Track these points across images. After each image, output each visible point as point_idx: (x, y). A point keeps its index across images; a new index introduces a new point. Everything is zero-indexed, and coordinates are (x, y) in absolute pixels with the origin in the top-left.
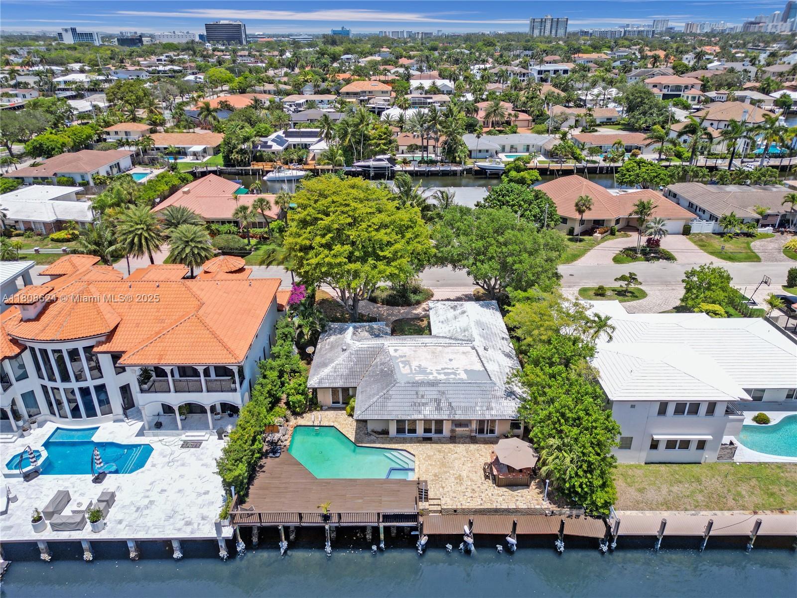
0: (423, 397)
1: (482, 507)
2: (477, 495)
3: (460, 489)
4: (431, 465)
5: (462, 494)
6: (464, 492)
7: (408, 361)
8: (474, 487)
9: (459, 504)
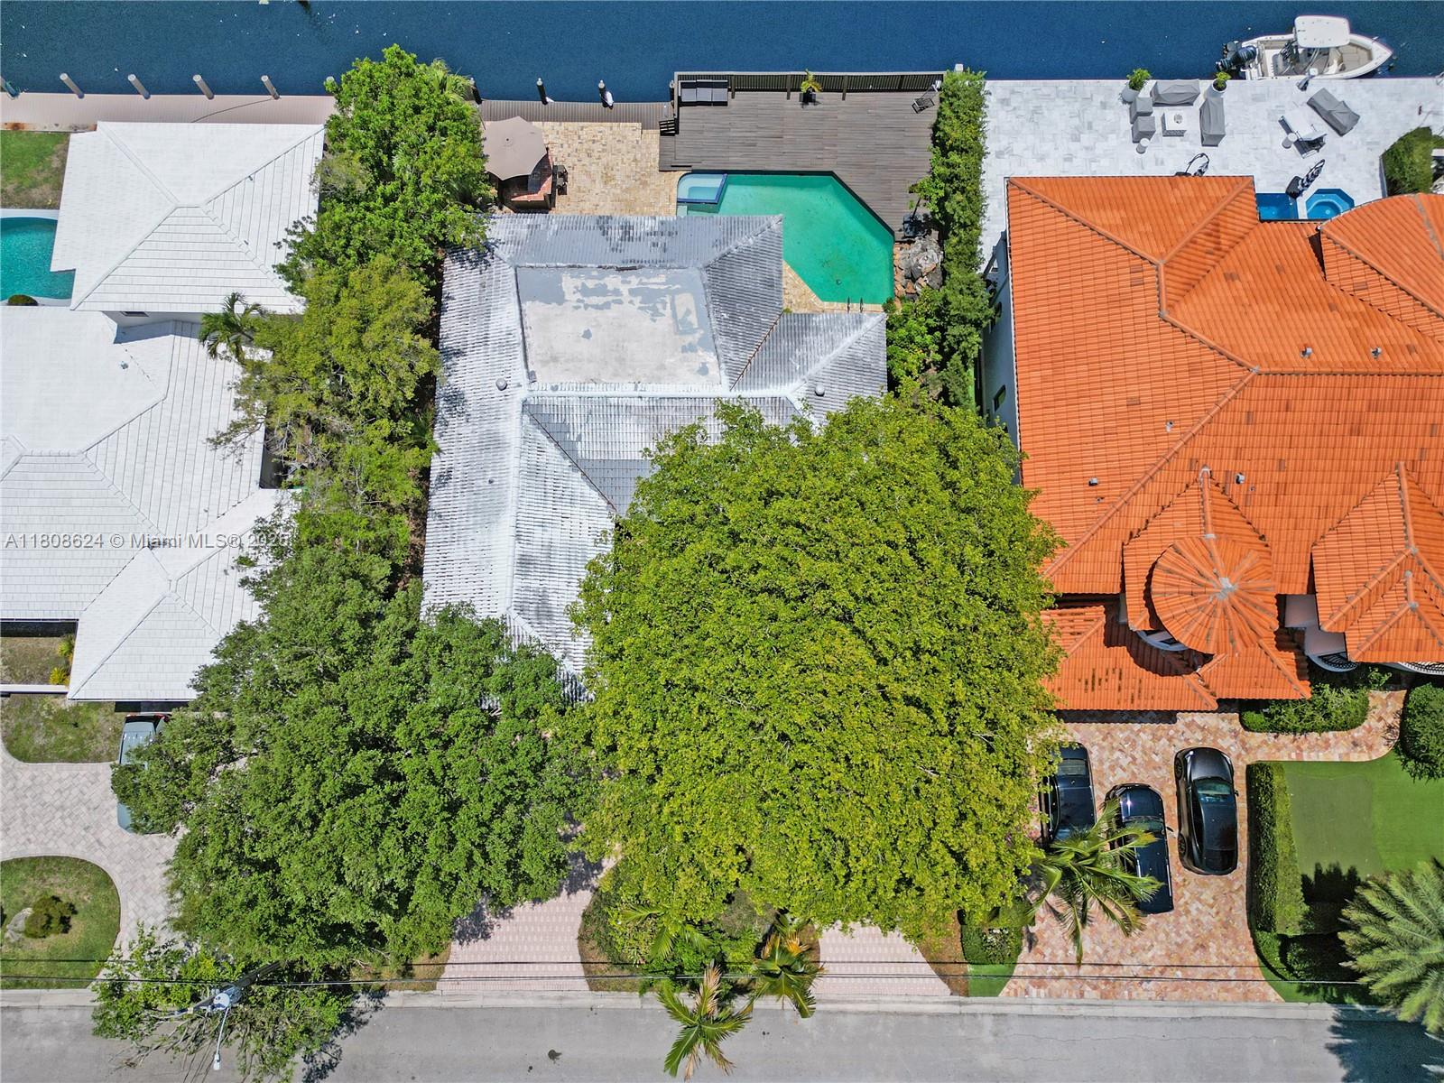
0: (655, 245)
1: (581, 124)
2: (585, 146)
3: (610, 157)
4: (651, 205)
5: (608, 147)
6: (604, 151)
7: (678, 332)
8: (586, 161)
9: (615, 129)
